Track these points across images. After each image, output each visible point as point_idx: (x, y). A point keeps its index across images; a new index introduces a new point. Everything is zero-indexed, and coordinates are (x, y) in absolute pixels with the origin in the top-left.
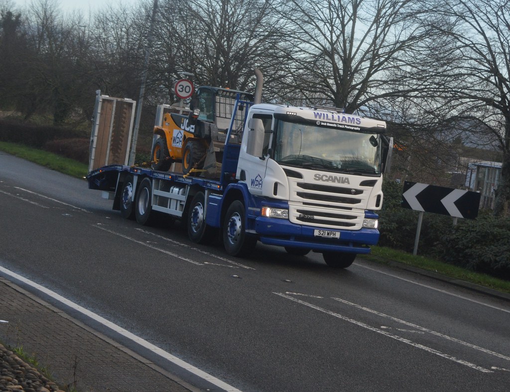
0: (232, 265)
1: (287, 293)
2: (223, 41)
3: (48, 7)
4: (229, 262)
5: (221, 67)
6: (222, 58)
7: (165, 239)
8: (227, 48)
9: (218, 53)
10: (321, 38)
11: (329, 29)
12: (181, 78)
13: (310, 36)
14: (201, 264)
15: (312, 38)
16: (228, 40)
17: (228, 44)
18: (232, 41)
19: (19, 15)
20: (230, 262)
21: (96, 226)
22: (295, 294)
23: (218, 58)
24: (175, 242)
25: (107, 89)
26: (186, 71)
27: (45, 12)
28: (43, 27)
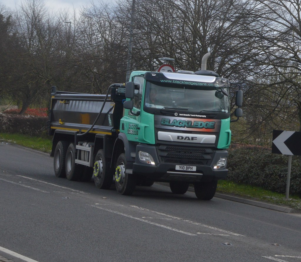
0: (224, 233)
1: (276, 256)
2: (198, 25)
3: (36, 7)
4: (219, 231)
5: (199, 50)
6: (199, 42)
7: (159, 213)
8: (203, 32)
9: (195, 37)
10: (288, 17)
11: (295, 8)
12: (162, 63)
13: (278, 15)
14: (194, 235)
15: (280, 17)
16: (203, 25)
17: (204, 29)
18: (207, 26)
19: (10, 17)
20: (221, 230)
21: (94, 206)
22: (283, 256)
23: (195, 43)
24: (168, 216)
25: (95, 79)
26: (167, 57)
27: (33, 12)
28: (32, 26)
